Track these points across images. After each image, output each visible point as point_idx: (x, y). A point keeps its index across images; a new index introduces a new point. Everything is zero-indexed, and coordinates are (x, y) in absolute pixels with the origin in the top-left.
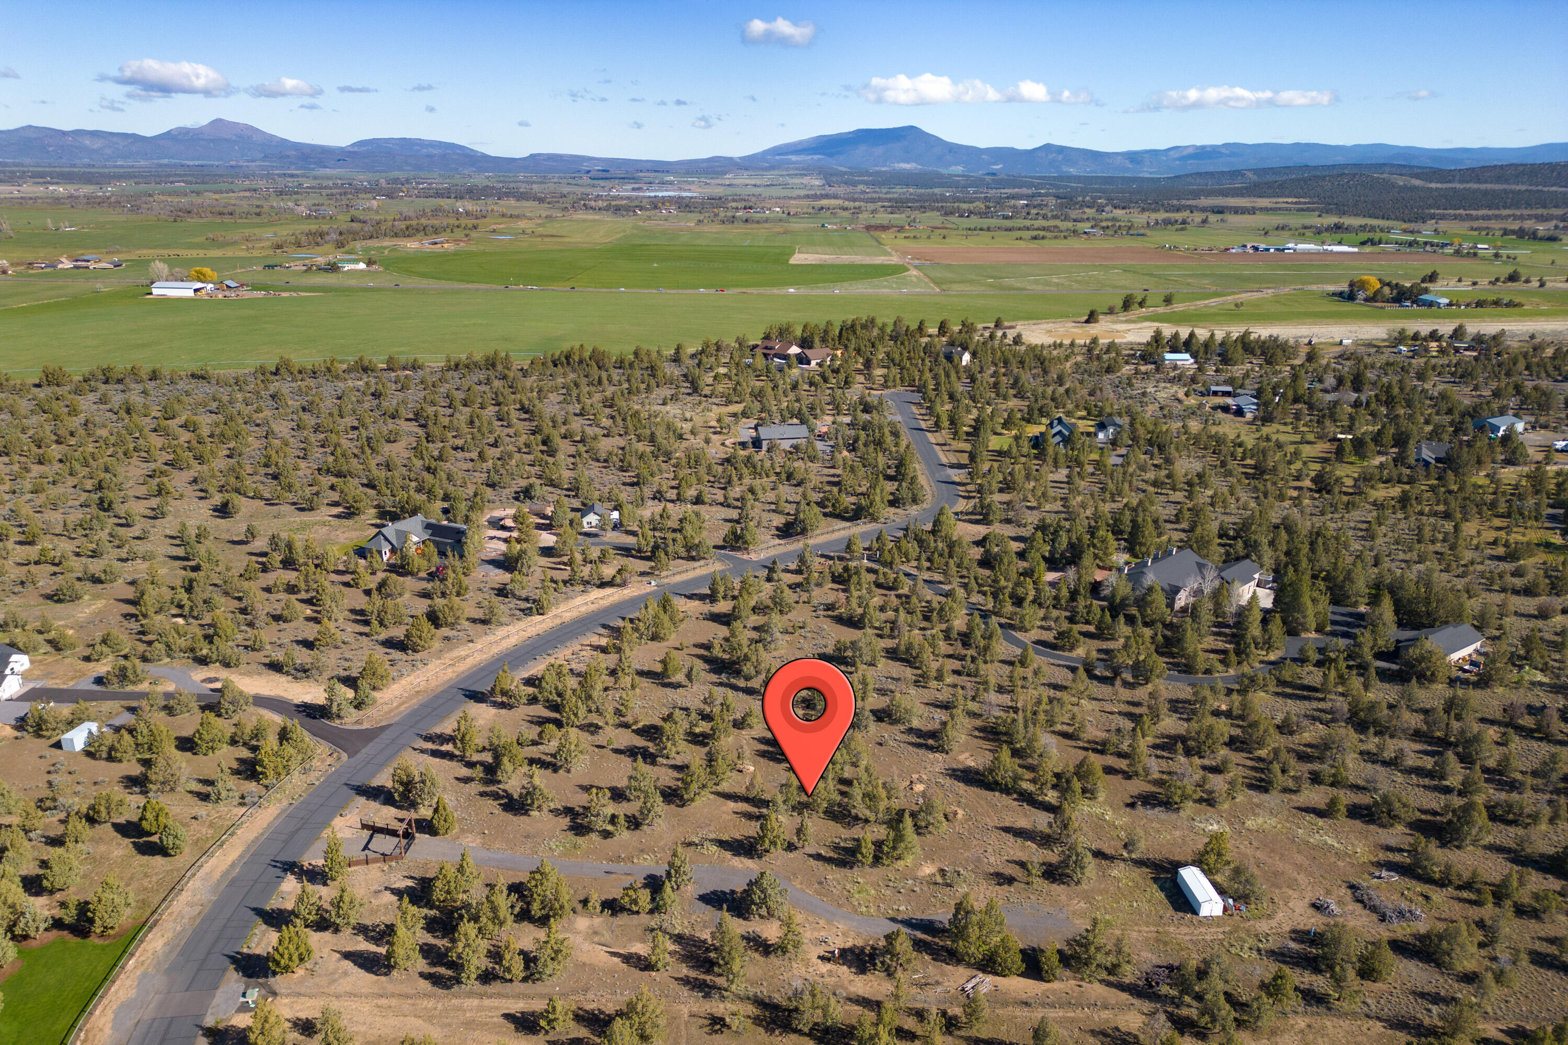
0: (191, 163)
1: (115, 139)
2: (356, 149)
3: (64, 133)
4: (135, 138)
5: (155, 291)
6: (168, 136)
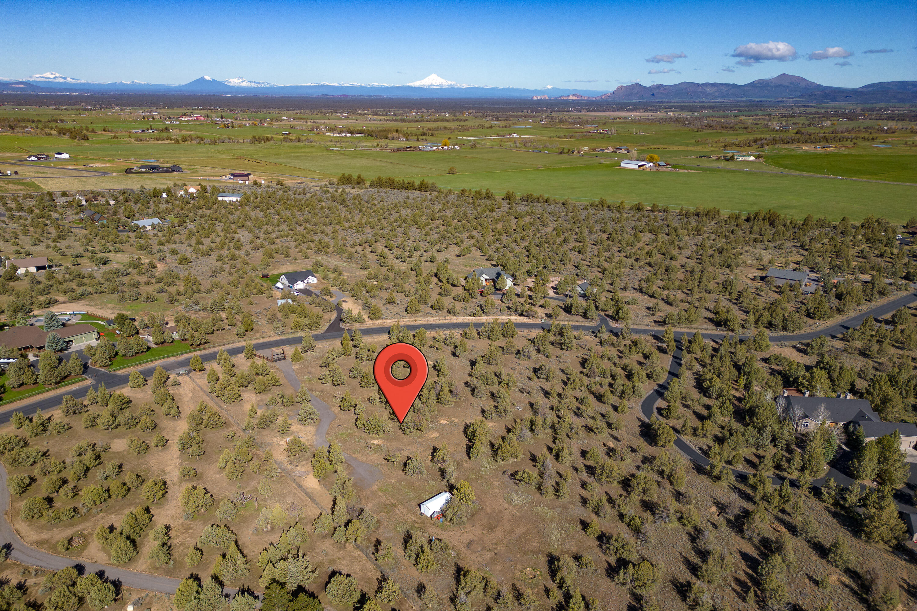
0: (755, 100)
1: (722, 87)
2: (864, 89)
3: (698, 85)
4: (734, 86)
5: (622, 165)
6: (752, 85)
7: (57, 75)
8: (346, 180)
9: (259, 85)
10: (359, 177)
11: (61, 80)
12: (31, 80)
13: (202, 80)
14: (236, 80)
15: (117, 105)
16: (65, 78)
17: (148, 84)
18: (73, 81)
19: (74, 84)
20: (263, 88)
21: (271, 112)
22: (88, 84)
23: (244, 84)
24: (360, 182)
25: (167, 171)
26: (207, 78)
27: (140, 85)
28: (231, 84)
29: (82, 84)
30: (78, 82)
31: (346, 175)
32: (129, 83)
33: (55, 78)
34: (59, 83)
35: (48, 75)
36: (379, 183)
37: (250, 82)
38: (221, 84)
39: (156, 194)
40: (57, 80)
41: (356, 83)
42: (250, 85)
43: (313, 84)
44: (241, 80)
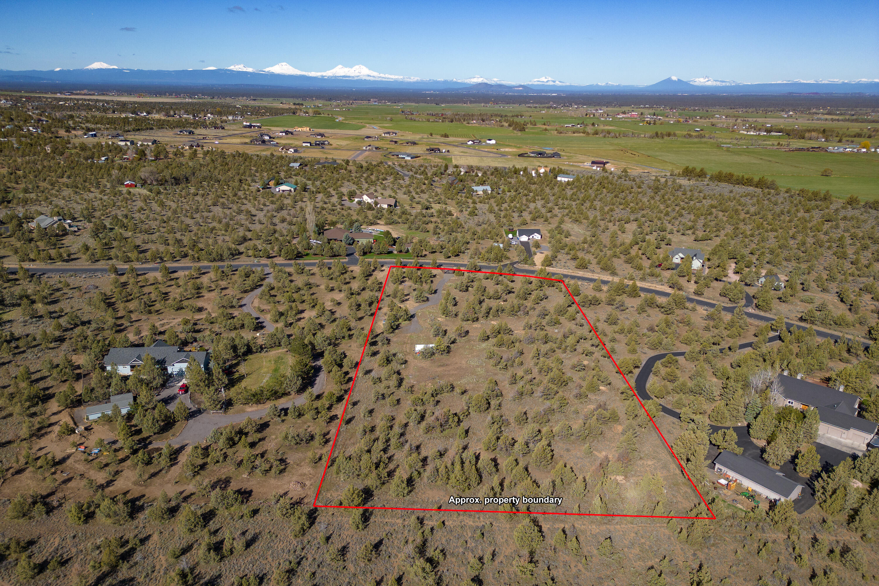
7: (550, 79)
8: (688, 173)
9: (724, 84)
10: (702, 170)
11: (551, 83)
12: (530, 83)
13: (669, 81)
14: (702, 80)
15: (576, 105)
16: (554, 82)
17: (619, 86)
18: (560, 84)
19: (560, 86)
20: (728, 86)
21: (709, 110)
22: (571, 86)
23: (709, 83)
24: (702, 174)
25: (549, 157)
26: (674, 78)
27: (613, 86)
28: (696, 84)
29: (566, 86)
30: (564, 84)
31: (690, 168)
32: (603, 84)
33: (547, 82)
34: (549, 85)
35: (544, 79)
36: (719, 178)
37: (716, 81)
38: (687, 83)
39: (516, 172)
40: (548, 84)
41: (837, 80)
42: (714, 84)
43: (785, 82)
44: (707, 79)
